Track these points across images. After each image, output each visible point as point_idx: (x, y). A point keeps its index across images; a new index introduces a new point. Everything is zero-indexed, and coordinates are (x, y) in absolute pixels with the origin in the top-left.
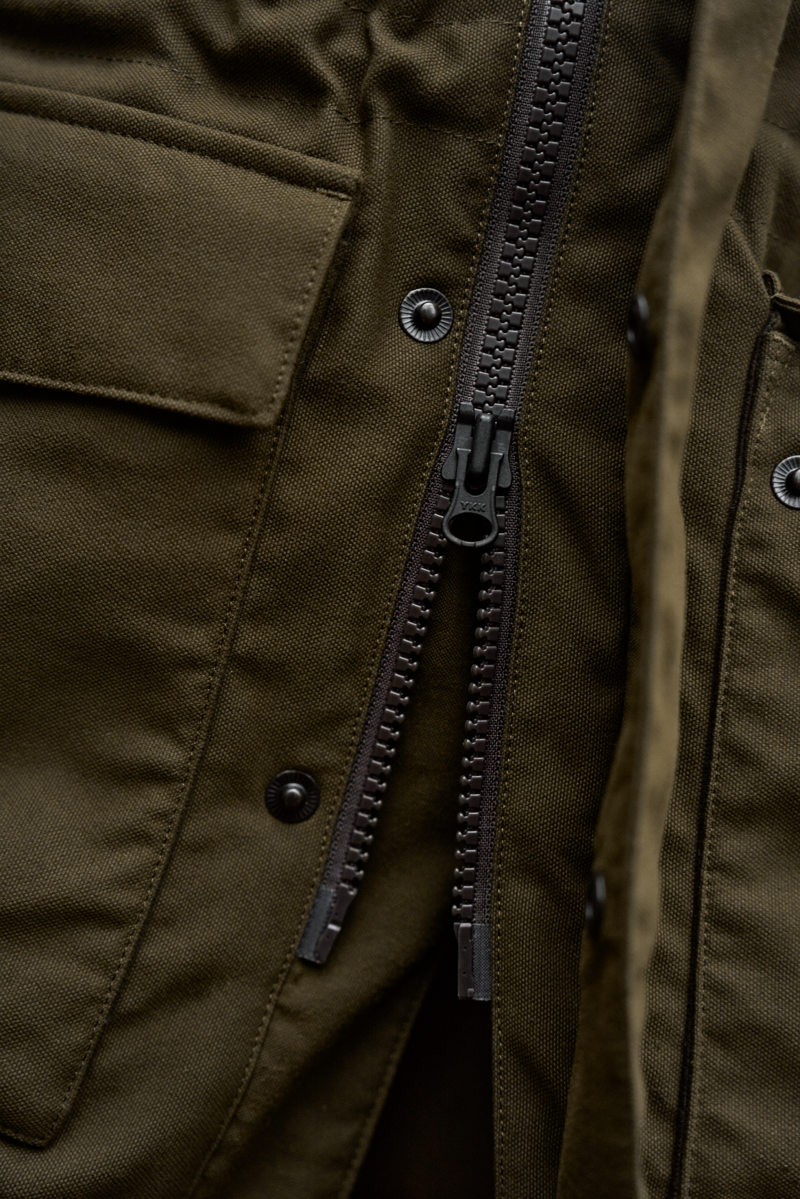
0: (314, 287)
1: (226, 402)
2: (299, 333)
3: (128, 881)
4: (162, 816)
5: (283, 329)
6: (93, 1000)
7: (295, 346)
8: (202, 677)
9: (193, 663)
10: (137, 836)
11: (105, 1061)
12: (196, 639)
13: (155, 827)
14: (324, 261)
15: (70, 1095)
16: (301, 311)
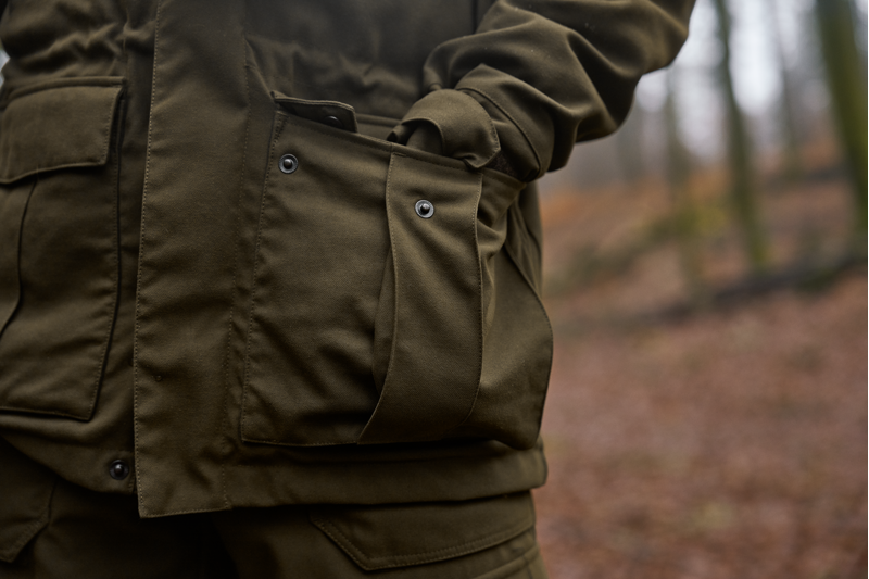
0: (111, 116)
1: (91, 160)
2: (108, 132)
3: (102, 328)
4: (110, 305)
5: (104, 132)
6: (95, 369)
7: (108, 137)
8: (111, 256)
9: (108, 251)
10: (102, 313)
11: (105, 390)
12: (106, 243)
13: (108, 309)
14: (112, 107)
15: (93, 402)
16: (108, 125)
